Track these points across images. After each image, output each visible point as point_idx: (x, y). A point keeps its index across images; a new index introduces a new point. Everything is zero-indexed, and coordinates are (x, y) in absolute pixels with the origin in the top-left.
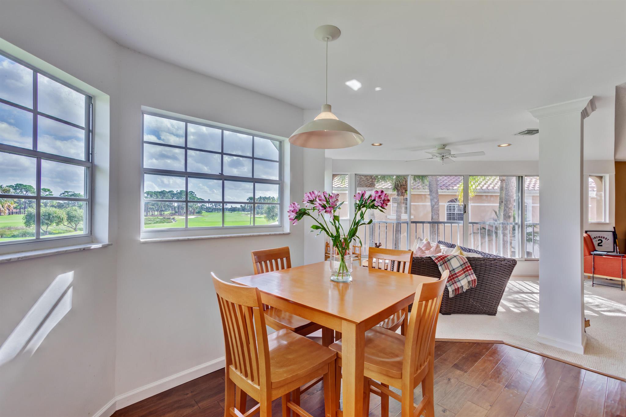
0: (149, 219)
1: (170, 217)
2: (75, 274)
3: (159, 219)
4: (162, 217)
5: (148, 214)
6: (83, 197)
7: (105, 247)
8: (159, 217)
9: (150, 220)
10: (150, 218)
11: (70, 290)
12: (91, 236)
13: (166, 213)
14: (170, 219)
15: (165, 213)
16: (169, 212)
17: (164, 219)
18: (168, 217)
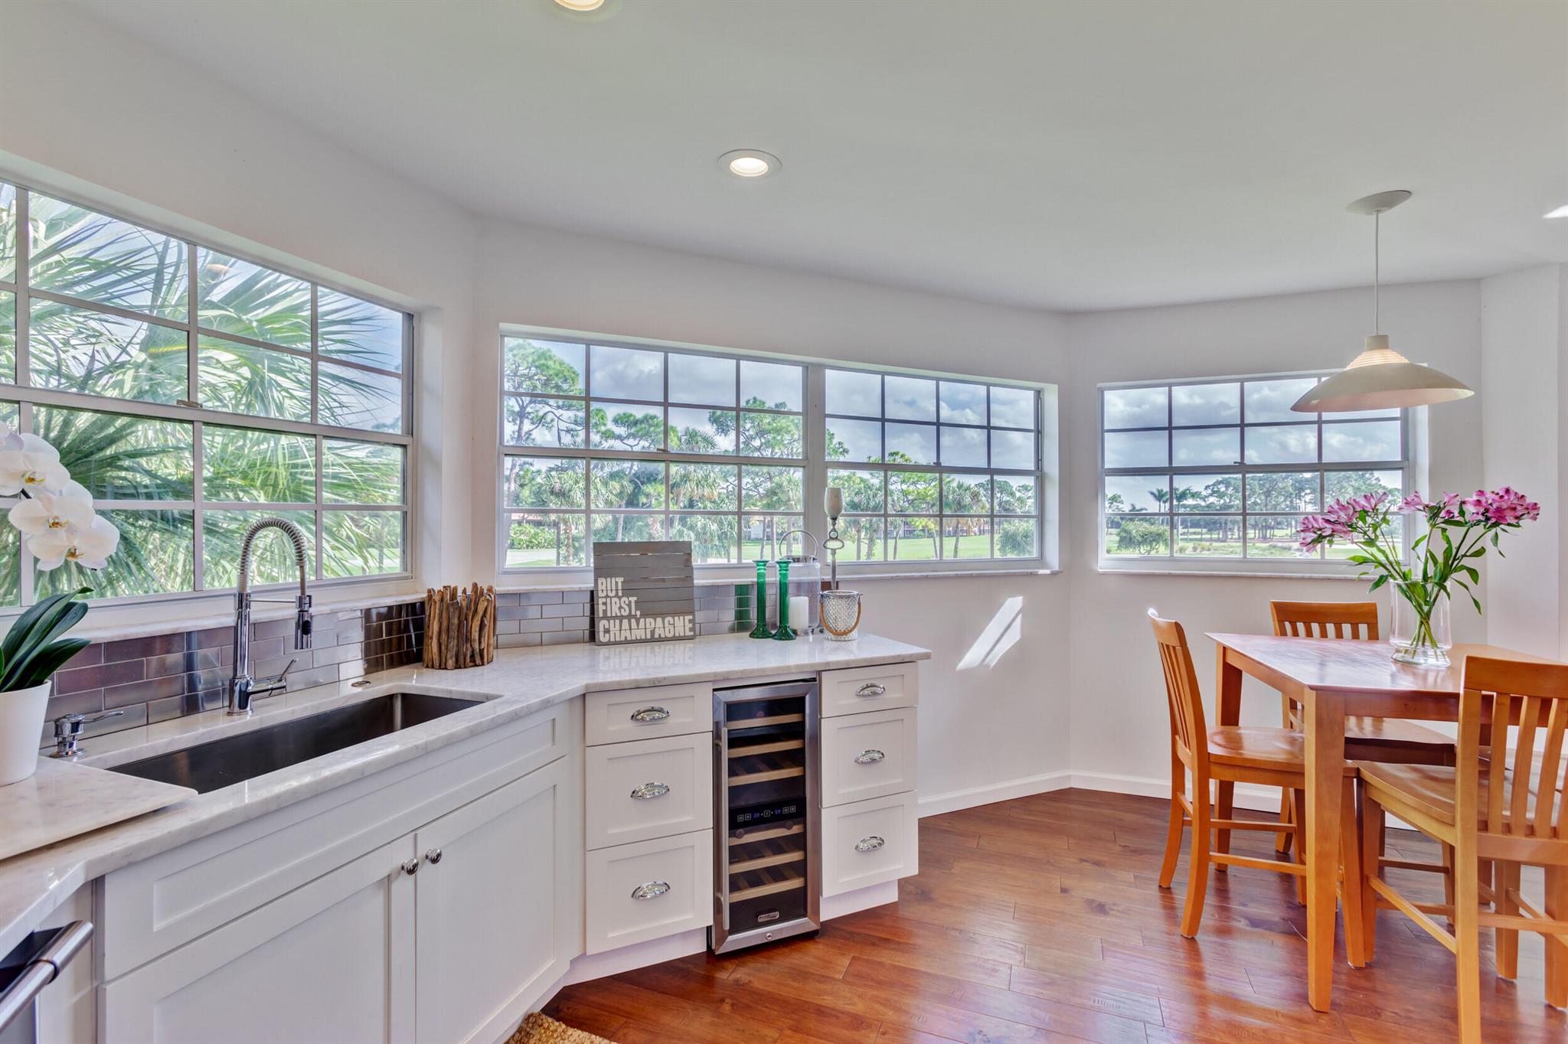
0: (1231, 550)
1: (1291, 544)
2: (1024, 599)
3: (1257, 548)
4: (1268, 544)
5: (1230, 537)
6: (1034, 514)
7: (1054, 574)
8: (1257, 545)
9: (1232, 552)
10: (1231, 547)
11: (1020, 616)
12: (1041, 560)
13: (1278, 533)
14: (1290, 549)
15: (1275, 533)
16: (1288, 532)
17: (1273, 551)
18: (1286, 545)
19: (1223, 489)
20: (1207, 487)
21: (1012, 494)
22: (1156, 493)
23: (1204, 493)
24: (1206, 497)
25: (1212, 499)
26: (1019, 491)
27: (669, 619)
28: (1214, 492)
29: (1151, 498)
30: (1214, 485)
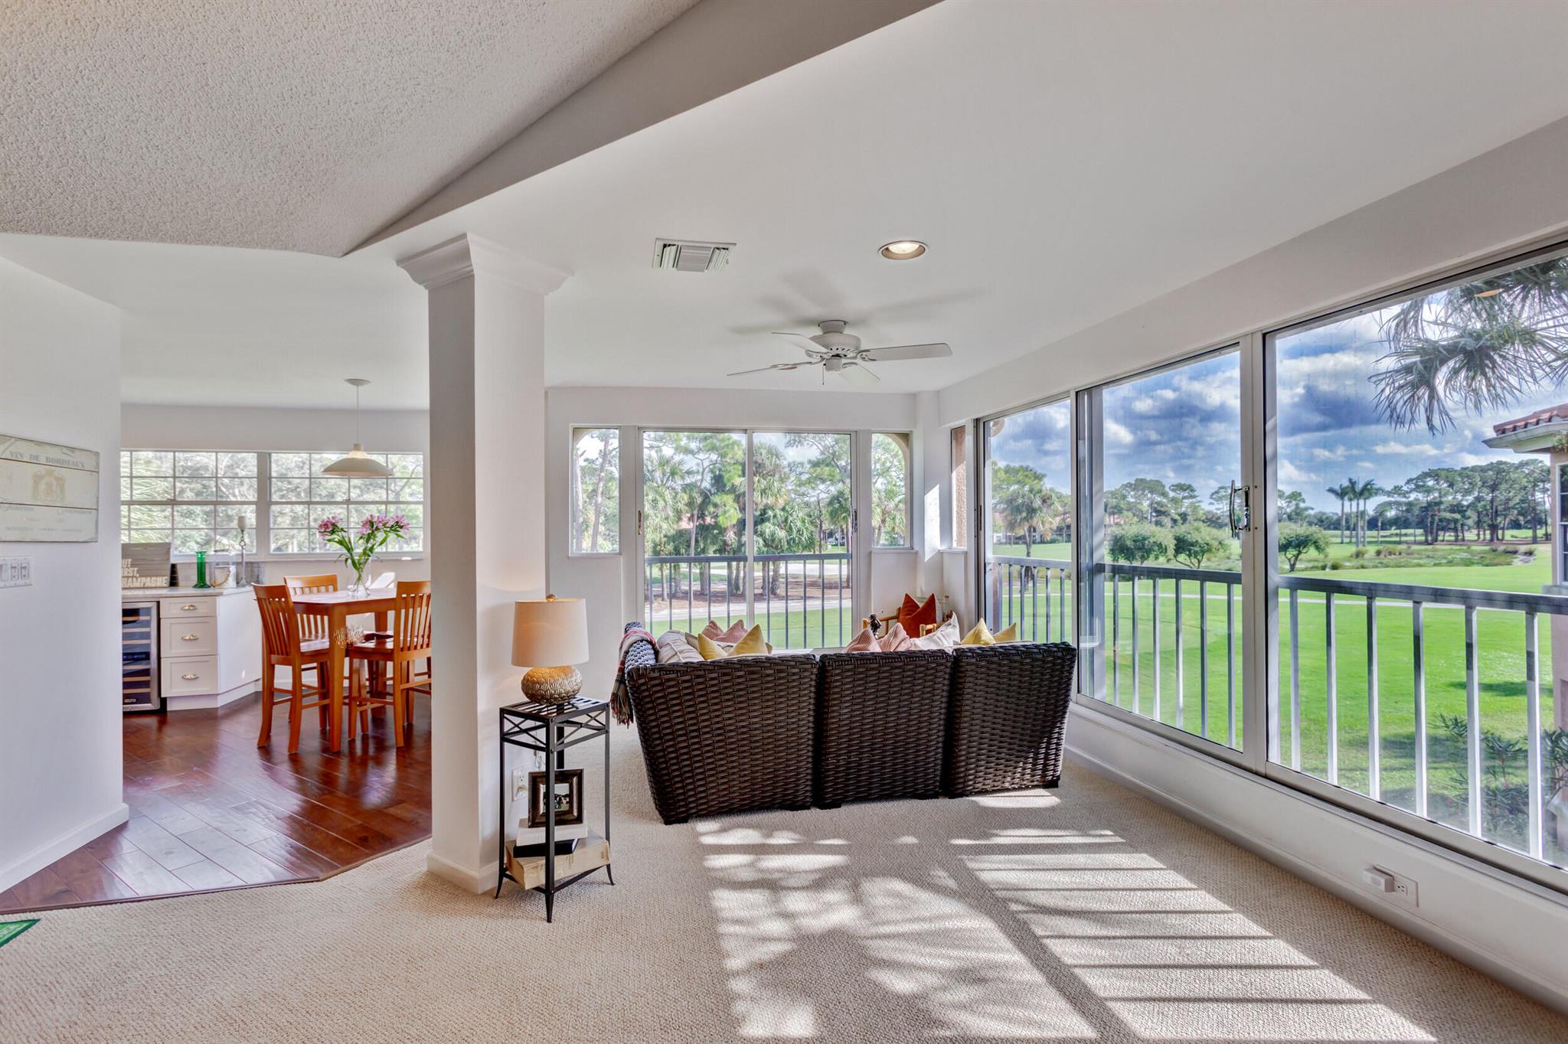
19: (1431, 483)
20: (1409, 482)
21: (1164, 494)
22: (1339, 491)
23: (1405, 488)
24: (1407, 492)
25: (1413, 497)
26: (1173, 490)
27: (153, 578)
28: (1418, 487)
29: (1332, 496)
30: (1418, 478)
